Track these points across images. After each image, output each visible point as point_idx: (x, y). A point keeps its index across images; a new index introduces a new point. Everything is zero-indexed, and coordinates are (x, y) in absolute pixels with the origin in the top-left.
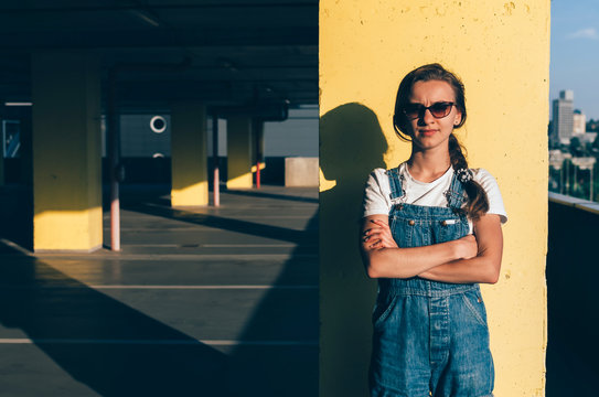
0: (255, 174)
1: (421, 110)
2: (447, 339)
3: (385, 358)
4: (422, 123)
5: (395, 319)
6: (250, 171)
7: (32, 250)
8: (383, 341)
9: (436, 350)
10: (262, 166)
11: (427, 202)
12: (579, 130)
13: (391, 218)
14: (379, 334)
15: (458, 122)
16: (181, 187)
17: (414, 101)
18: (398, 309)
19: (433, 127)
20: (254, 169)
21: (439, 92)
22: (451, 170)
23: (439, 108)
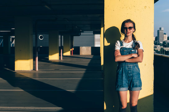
0: (71, 51)
1: (127, 28)
2: (131, 75)
3: (119, 79)
4: (127, 31)
5: (121, 71)
6: (70, 50)
7: (14, 70)
8: (118, 75)
9: (129, 77)
10: (73, 49)
11: (128, 47)
12: (165, 39)
13: (120, 50)
14: (118, 74)
15: (134, 31)
16: (51, 55)
17: (125, 27)
18: (122, 68)
19: (129, 32)
20: (71, 50)
21: (130, 25)
22: (133, 41)
23: (130, 28)
